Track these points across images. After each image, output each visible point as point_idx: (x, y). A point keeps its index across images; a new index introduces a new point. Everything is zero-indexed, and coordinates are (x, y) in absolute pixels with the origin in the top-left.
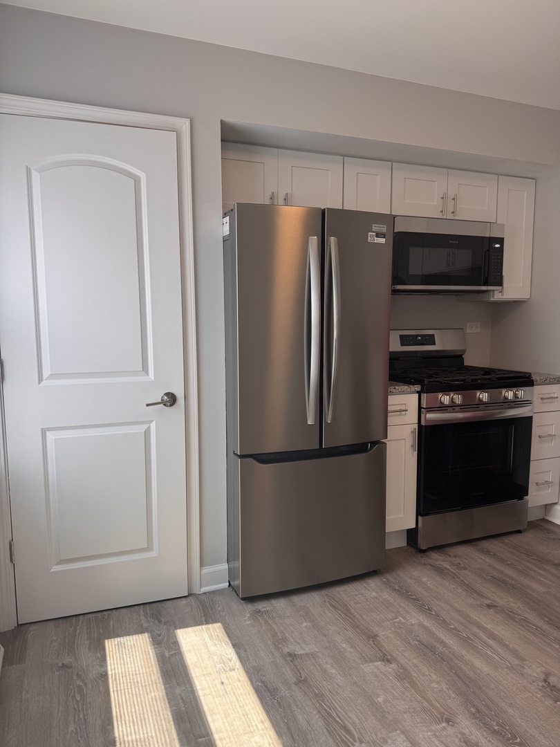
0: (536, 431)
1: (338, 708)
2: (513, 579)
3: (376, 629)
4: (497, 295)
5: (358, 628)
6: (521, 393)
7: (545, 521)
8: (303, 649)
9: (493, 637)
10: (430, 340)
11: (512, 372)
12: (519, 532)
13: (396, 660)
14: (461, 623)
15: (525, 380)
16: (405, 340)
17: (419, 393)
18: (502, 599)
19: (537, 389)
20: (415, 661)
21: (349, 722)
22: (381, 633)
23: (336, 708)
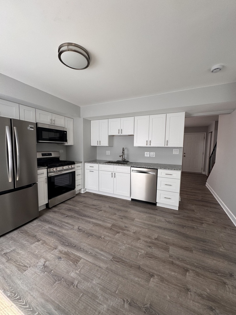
0: (76, 174)
1: (22, 261)
2: (72, 208)
3: (36, 234)
4: (66, 144)
5: (30, 235)
6: (73, 166)
7: (80, 193)
8: (10, 250)
9: (67, 223)
10: (51, 154)
11: (70, 161)
12: (74, 197)
13: (41, 240)
14: (60, 223)
15: (73, 163)
16: (43, 155)
17: (47, 169)
18: (70, 213)
19: (76, 165)
20: (47, 238)
21: (26, 263)
22: (37, 234)
23: (22, 262)
